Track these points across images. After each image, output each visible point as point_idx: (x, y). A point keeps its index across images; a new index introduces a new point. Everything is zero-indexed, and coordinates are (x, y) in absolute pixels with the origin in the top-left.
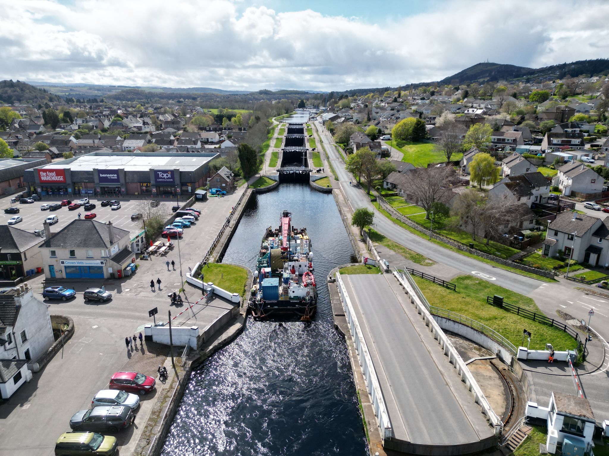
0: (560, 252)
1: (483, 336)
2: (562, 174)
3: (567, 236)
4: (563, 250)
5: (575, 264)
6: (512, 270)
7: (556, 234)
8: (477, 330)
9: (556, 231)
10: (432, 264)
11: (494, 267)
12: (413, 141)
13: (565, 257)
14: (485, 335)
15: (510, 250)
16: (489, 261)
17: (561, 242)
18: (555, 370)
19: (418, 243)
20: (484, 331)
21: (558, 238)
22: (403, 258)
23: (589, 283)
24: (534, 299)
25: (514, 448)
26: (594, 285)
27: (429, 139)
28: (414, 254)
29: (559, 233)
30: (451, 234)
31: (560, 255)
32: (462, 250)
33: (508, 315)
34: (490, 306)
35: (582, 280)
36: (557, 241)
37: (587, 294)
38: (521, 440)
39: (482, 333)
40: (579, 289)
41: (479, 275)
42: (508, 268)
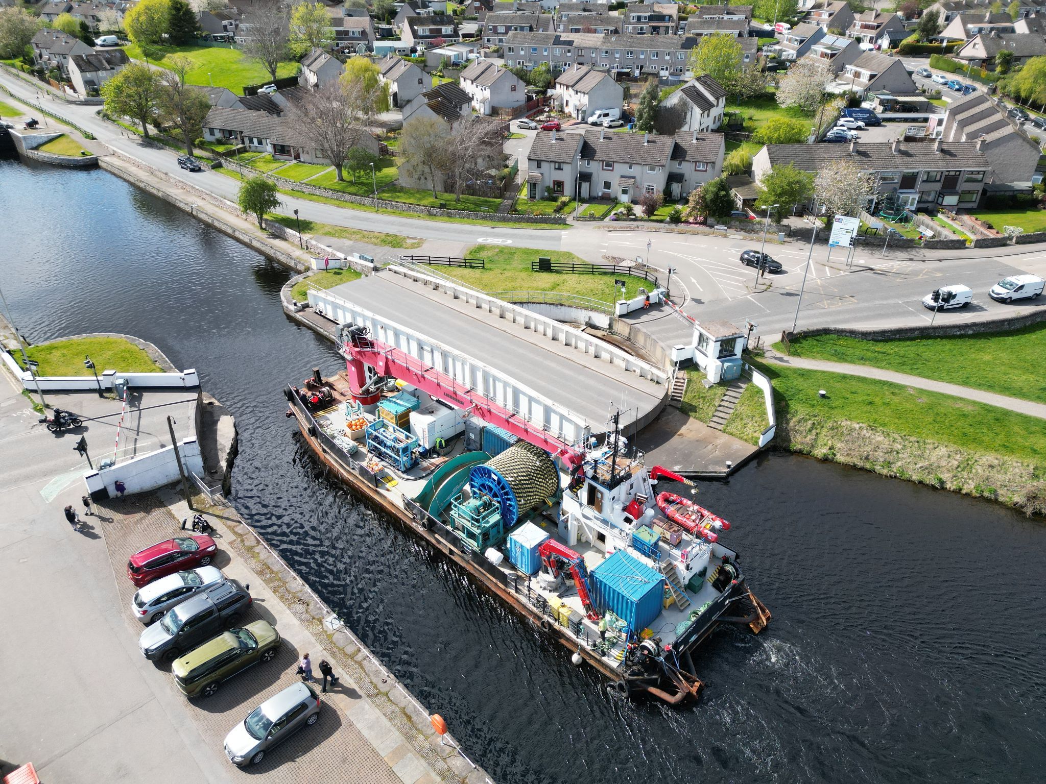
0: (548, 189)
1: (563, 308)
2: (469, 82)
3: (553, 165)
4: (552, 186)
5: (570, 201)
6: (517, 225)
7: (539, 166)
8: (553, 304)
9: (538, 161)
10: (419, 244)
11: (493, 228)
12: (178, 45)
13: (555, 195)
14: (565, 306)
15: (489, 202)
16: (481, 221)
17: (546, 175)
18: (655, 314)
19: (367, 220)
20: (562, 302)
21: (542, 170)
22: (371, 246)
23: (602, 219)
24: (572, 252)
25: (681, 397)
26: (607, 219)
27: (206, 38)
28: (383, 237)
29: (543, 164)
30: (398, 197)
31: (549, 194)
32: (435, 215)
33: (565, 277)
34: (537, 273)
35: (592, 218)
36: (542, 174)
37: (610, 231)
38: (683, 386)
39: (561, 305)
40: (599, 228)
41: (488, 242)
42: (511, 224)
